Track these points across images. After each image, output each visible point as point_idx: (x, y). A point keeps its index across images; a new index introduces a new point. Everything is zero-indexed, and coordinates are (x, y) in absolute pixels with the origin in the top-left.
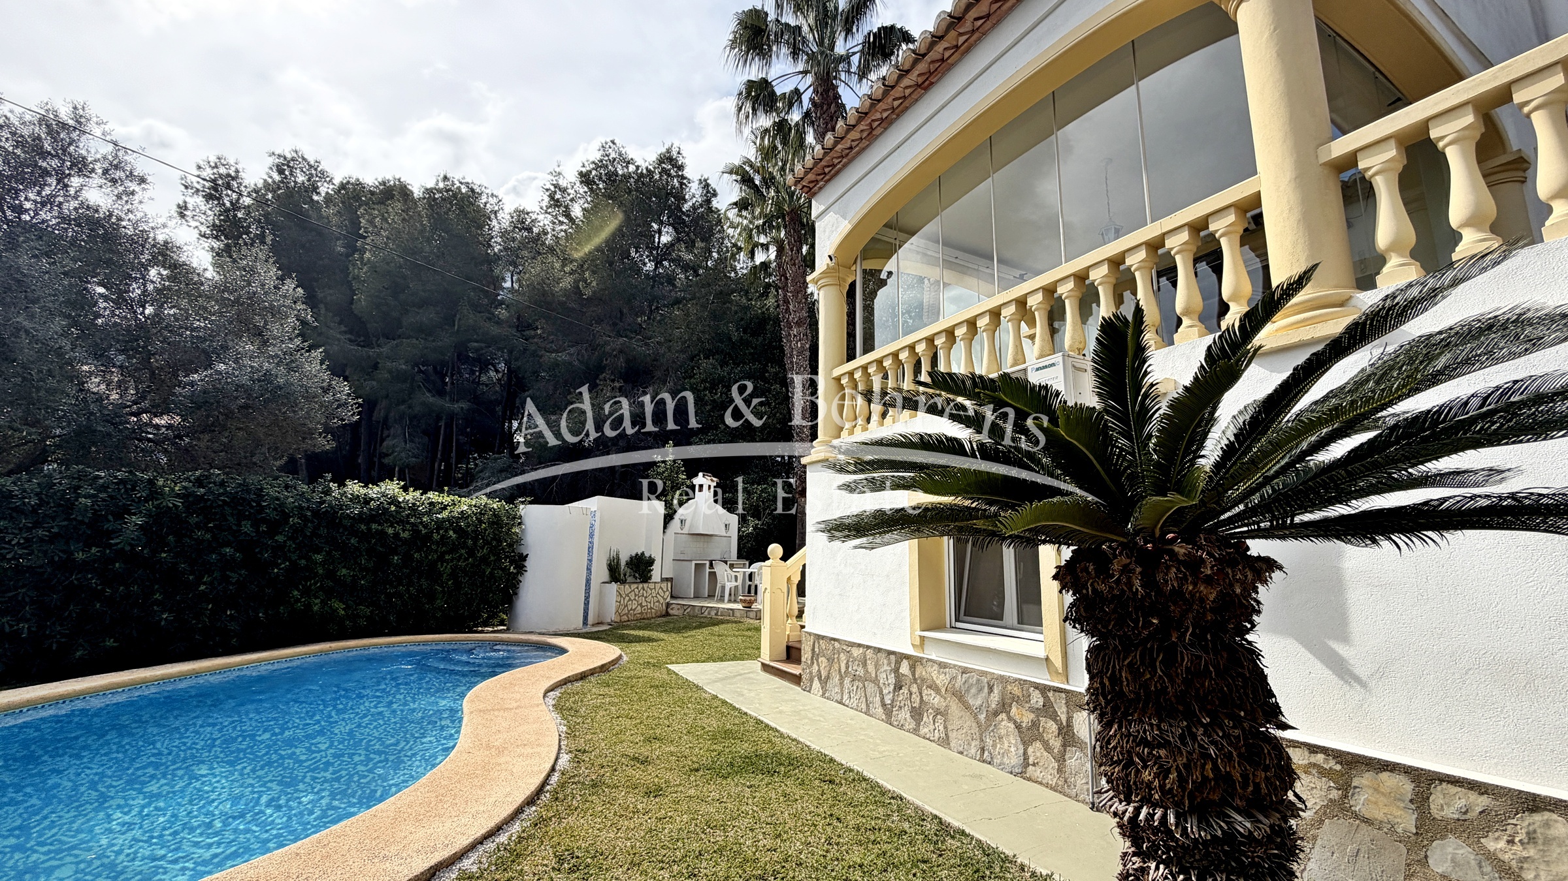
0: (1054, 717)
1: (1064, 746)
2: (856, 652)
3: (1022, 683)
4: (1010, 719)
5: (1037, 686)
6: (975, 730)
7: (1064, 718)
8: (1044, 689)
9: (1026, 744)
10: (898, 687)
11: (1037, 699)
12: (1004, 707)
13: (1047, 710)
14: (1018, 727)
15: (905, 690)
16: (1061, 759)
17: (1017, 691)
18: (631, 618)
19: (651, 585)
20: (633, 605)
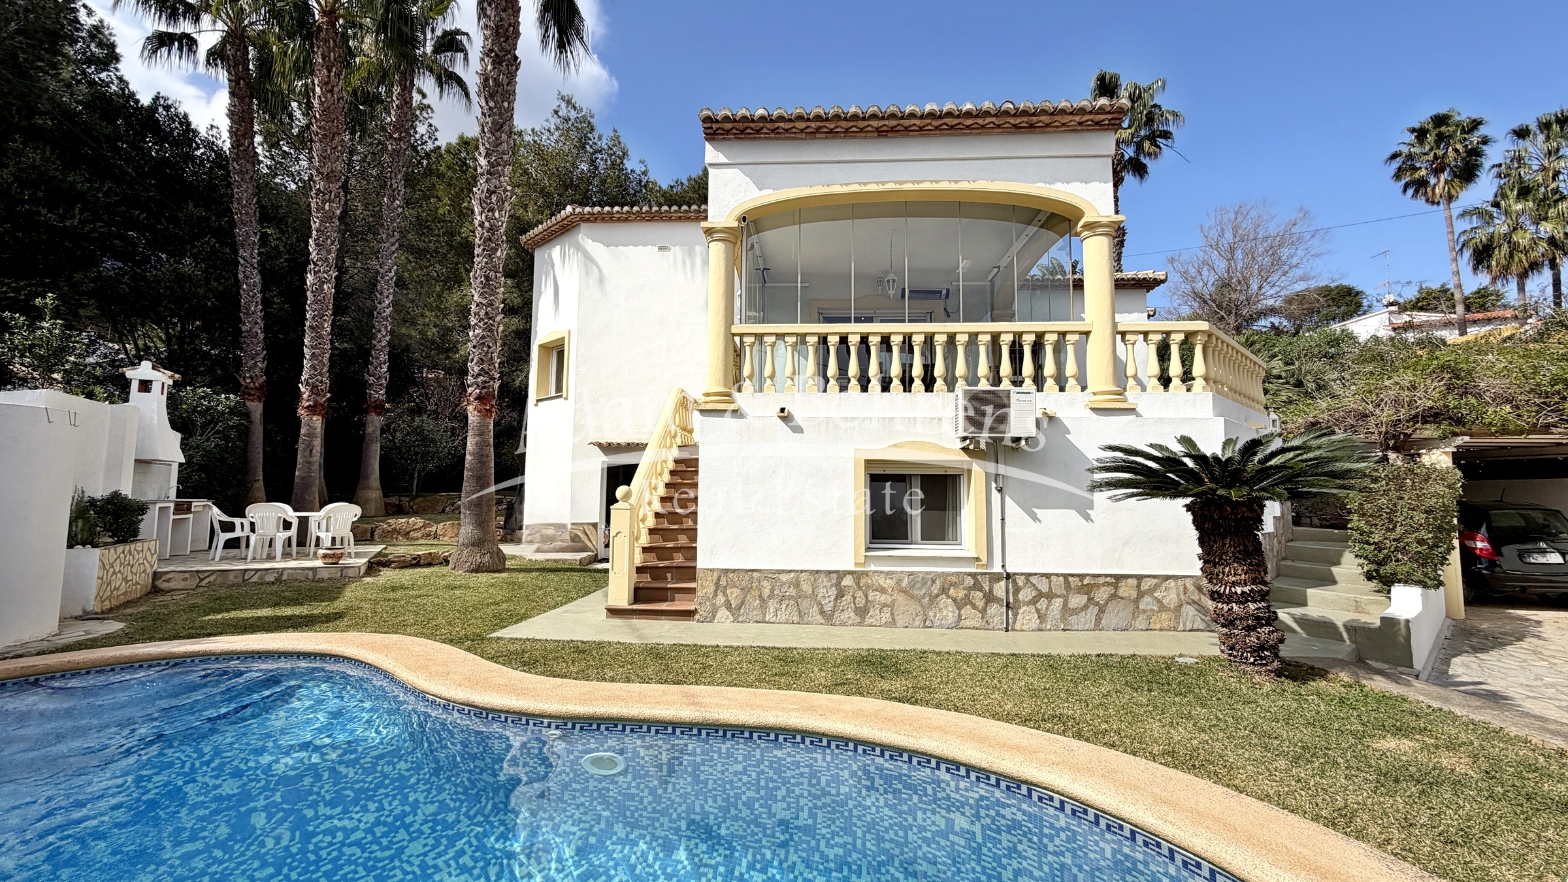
0: (981, 589)
1: (986, 604)
2: (784, 578)
3: (958, 574)
4: (948, 597)
5: (970, 574)
6: (919, 608)
7: (987, 588)
8: (973, 575)
9: (959, 609)
10: (840, 595)
11: (970, 581)
12: (944, 590)
13: (977, 586)
14: (955, 600)
15: (848, 597)
16: (984, 611)
17: (954, 579)
18: (115, 603)
19: (139, 546)
20: (117, 582)
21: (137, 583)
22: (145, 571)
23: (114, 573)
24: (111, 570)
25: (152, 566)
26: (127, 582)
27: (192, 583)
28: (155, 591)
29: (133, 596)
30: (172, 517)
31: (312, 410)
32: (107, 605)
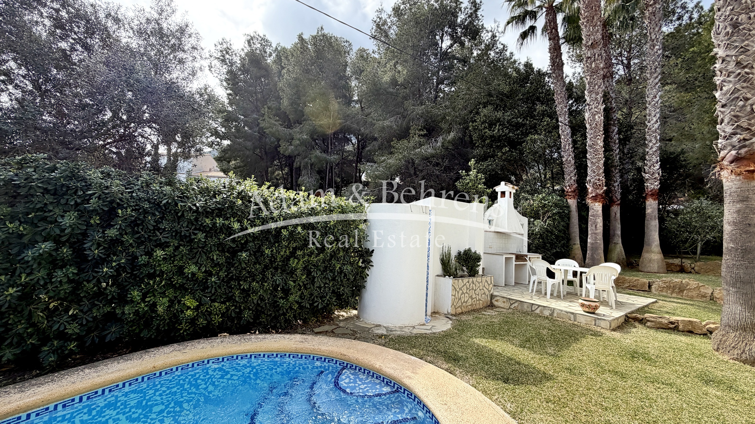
18: (464, 310)
19: (479, 279)
20: (466, 298)
21: (479, 300)
22: (484, 293)
23: (463, 293)
24: (461, 292)
25: (490, 291)
26: (472, 299)
27: (507, 305)
28: (491, 306)
29: (478, 307)
30: (514, 263)
31: (595, 198)
32: (459, 310)
